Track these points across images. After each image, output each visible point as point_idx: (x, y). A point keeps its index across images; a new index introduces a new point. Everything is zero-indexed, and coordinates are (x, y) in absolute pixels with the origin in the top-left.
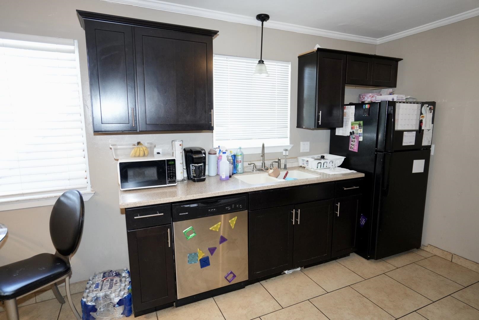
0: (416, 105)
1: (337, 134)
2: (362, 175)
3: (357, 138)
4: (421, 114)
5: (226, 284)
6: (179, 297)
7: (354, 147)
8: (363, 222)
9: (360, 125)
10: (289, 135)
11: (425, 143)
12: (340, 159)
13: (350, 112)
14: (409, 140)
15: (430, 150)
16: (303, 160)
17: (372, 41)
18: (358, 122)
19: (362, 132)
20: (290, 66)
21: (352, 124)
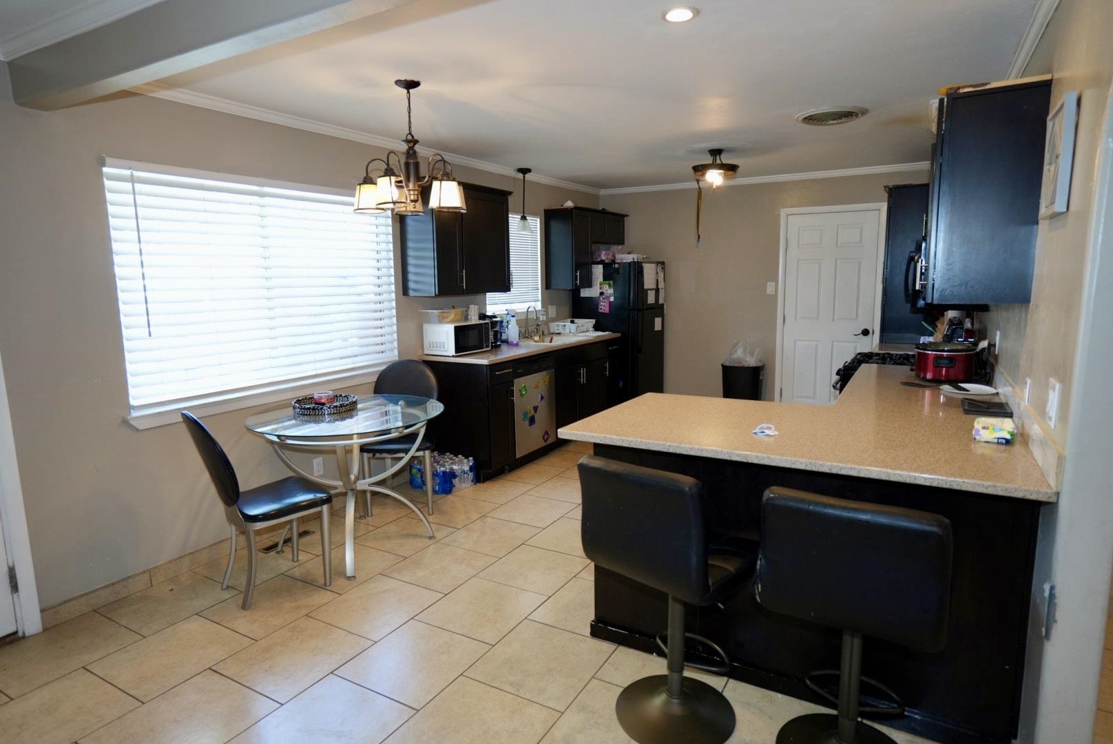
0: (653, 265)
1: (582, 295)
2: (619, 335)
3: (608, 297)
4: (657, 273)
5: (543, 444)
6: (518, 455)
7: (604, 307)
8: (621, 384)
9: (609, 285)
10: (540, 298)
11: (661, 301)
12: (590, 323)
13: (598, 271)
14: (651, 299)
15: (663, 309)
16: (558, 326)
17: (587, 189)
18: (607, 282)
19: (612, 292)
20: (538, 220)
21: (600, 284)
